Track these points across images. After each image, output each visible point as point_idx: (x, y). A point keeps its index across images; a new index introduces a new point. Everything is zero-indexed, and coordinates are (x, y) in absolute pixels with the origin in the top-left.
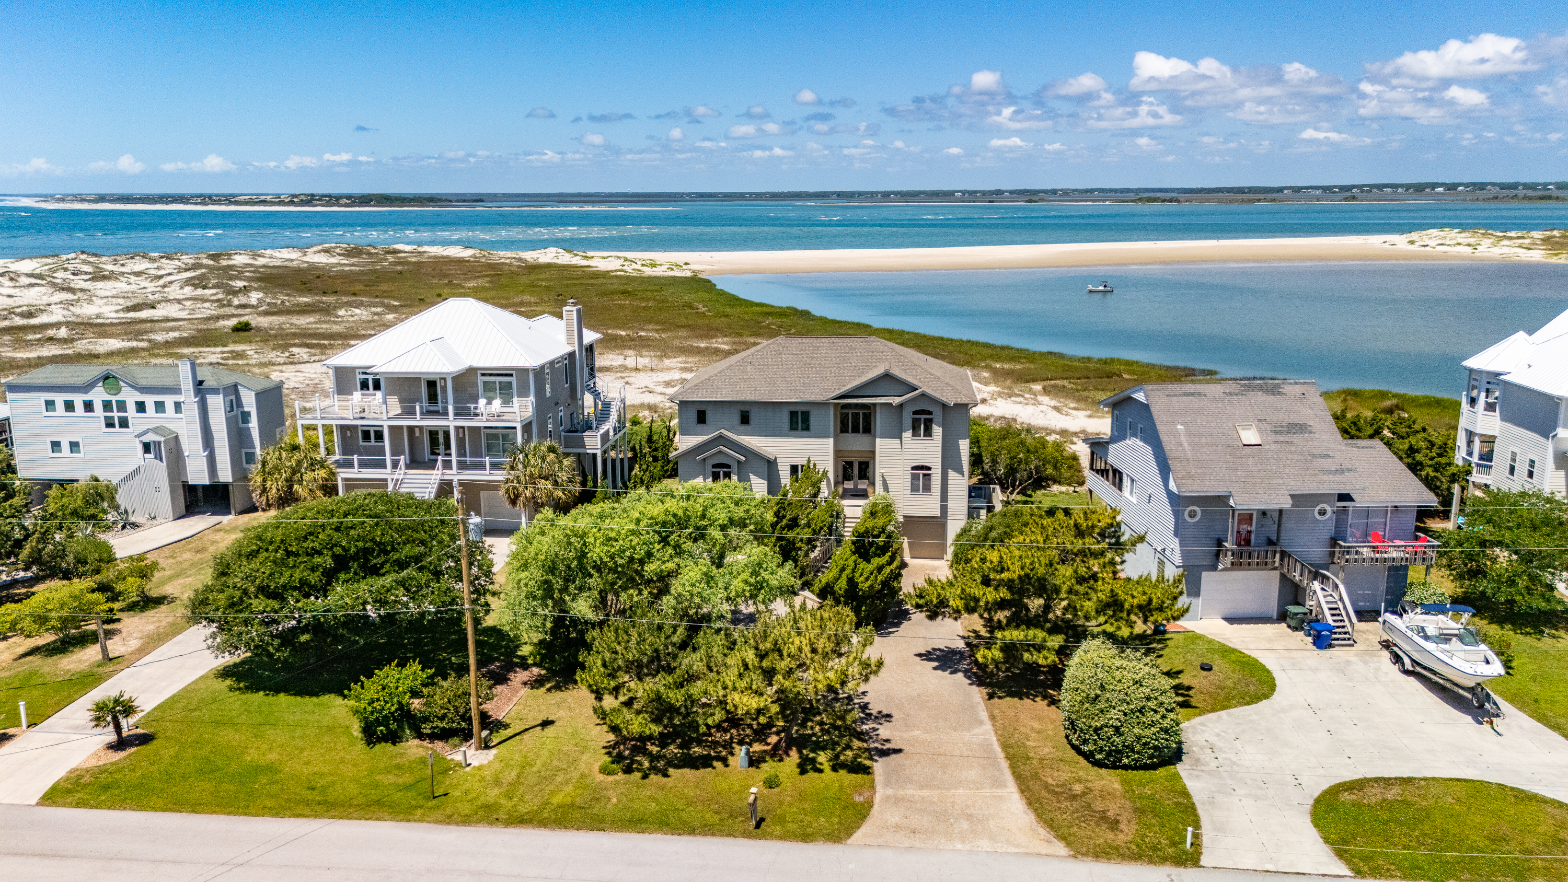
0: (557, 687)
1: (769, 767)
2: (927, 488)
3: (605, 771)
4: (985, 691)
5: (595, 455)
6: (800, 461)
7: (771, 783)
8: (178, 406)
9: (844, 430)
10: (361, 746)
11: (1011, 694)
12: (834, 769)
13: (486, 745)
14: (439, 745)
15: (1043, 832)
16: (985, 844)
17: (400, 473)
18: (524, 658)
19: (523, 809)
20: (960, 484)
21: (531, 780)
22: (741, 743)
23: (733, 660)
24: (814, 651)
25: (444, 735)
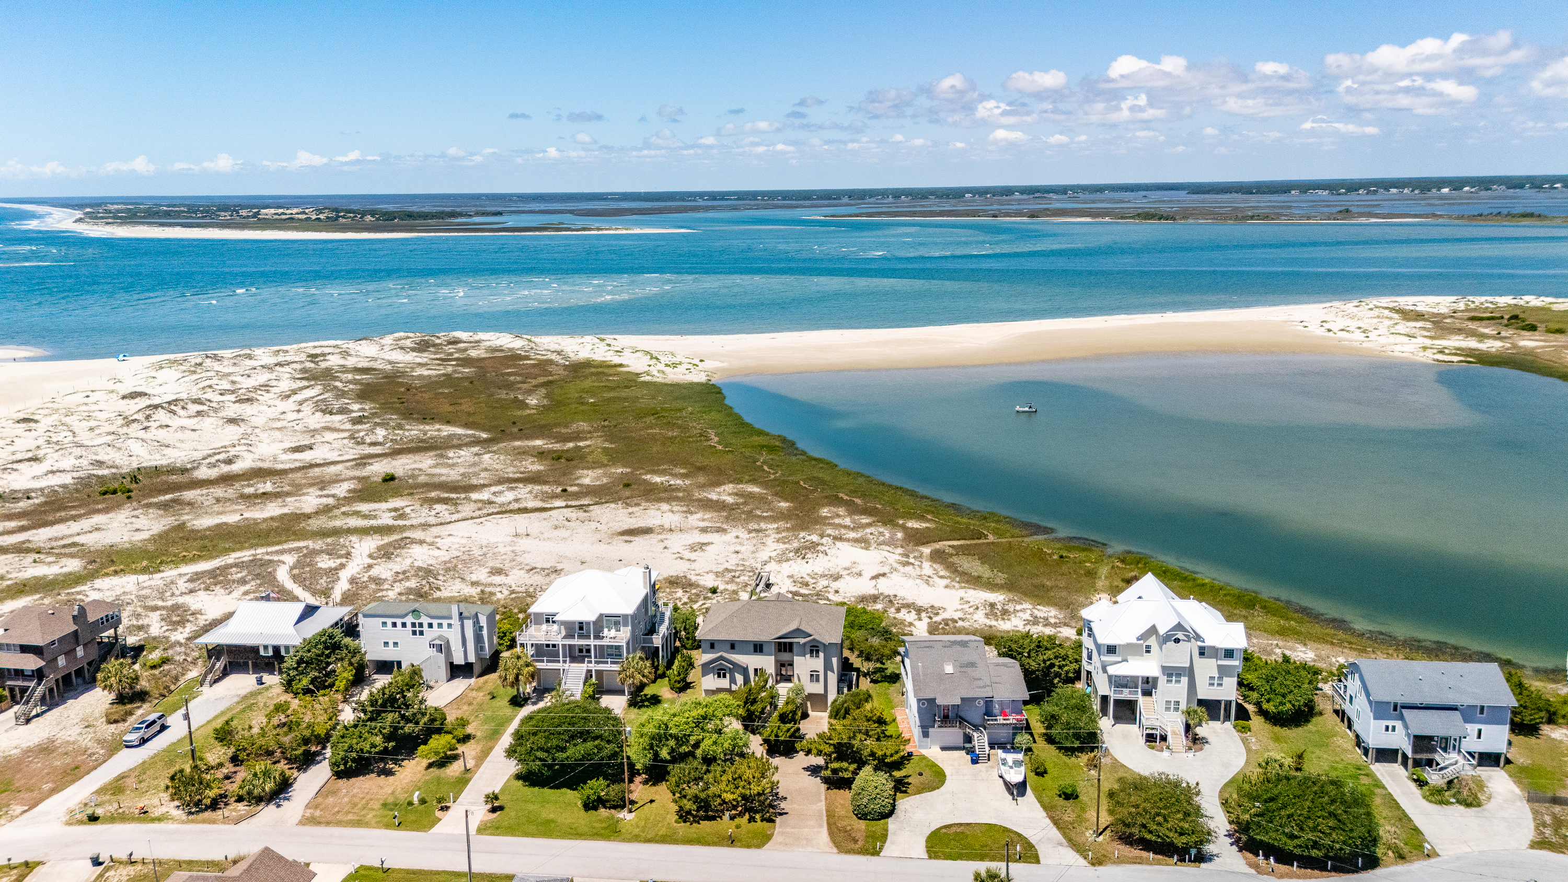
0: (654, 785)
1: (737, 820)
2: (818, 680)
3: (676, 822)
4: (826, 786)
5: (658, 648)
6: (759, 667)
7: (738, 827)
8: (450, 625)
9: (780, 650)
10: (583, 812)
11: (836, 788)
12: (762, 821)
13: (630, 811)
14: (613, 811)
15: (831, 844)
16: (810, 849)
17: (567, 666)
18: (638, 770)
19: (649, 837)
20: (833, 678)
21: (650, 825)
22: (727, 810)
23: (724, 778)
24: (754, 777)
25: (614, 807)
